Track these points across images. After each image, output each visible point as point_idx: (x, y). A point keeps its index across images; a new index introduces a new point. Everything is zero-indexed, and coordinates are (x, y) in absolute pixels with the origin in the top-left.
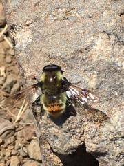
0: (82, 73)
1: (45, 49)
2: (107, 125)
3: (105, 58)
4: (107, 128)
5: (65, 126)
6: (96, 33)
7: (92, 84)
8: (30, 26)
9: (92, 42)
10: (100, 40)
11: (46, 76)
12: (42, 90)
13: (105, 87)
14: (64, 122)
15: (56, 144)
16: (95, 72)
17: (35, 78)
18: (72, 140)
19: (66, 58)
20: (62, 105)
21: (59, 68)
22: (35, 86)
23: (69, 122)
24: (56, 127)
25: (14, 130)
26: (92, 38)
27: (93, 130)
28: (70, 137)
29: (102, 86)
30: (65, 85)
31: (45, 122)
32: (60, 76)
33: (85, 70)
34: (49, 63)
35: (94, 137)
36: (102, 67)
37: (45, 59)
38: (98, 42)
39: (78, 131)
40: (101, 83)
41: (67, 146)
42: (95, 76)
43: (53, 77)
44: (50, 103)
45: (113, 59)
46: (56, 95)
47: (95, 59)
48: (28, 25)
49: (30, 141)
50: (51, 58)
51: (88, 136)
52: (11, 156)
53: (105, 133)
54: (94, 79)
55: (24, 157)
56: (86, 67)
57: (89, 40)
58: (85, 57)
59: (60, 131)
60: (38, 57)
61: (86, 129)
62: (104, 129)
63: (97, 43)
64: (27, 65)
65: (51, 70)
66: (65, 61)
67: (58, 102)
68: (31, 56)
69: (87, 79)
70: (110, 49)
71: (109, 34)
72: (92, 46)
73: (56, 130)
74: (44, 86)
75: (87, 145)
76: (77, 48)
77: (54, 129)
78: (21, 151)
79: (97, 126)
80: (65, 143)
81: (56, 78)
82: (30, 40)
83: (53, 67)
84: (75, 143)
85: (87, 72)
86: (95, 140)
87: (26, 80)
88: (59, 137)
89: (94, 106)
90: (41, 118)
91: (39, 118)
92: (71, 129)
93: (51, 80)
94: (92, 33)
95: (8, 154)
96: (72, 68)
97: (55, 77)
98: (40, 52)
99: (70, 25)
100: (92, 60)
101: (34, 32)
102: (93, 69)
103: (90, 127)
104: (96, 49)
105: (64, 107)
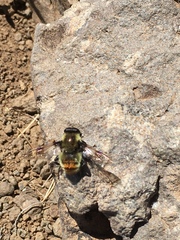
0: (98, 139)
1: (65, 117)
2: (119, 186)
3: (118, 126)
4: (118, 189)
5: (80, 185)
6: (111, 104)
7: (106, 148)
8: (54, 97)
9: (107, 112)
10: (114, 110)
13: (117, 152)
14: (79, 181)
15: (72, 203)
16: (109, 138)
18: (86, 199)
19: (84, 125)
20: (77, 163)
21: (78, 131)
23: (83, 181)
24: (72, 187)
25: (42, 208)
26: (107, 108)
28: (84, 197)
29: (114, 150)
30: (82, 146)
31: (62, 182)
32: (78, 138)
33: (100, 136)
35: (106, 196)
36: (115, 133)
38: (113, 112)
39: (91, 190)
40: (114, 148)
41: (81, 206)
42: (109, 141)
45: (125, 127)
47: (109, 126)
48: (52, 96)
49: (55, 219)
51: (100, 196)
52: (36, 232)
53: (116, 193)
54: (108, 145)
55: (49, 234)
57: (105, 110)
58: (100, 125)
59: (75, 191)
61: (99, 189)
62: (115, 190)
64: (49, 130)
65: (72, 132)
67: (74, 160)
68: (53, 123)
69: (102, 144)
70: (123, 118)
71: (122, 105)
72: (107, 115)
73: (72, 190)
75: (99, 204)
76: (93, 117)
77: (70, 189)
78: (46, 228)
79: (109, 186)
80: (80, 203)
82: (53, 110)
84: (88, 202)
85: (102, 138)
86: (107, 200)
87: (47, 143)
88: (75, 196)
89: (108, 168)
90: (59, 178)
91: (57, 178)
92: (85, 188)
94: (107, 104)
95: (33, 230)
96: (89, 134)
100: (106, 127)
102: (107, 135)
103: (103, 187)
104: (111, 118)
105: (79, 165)
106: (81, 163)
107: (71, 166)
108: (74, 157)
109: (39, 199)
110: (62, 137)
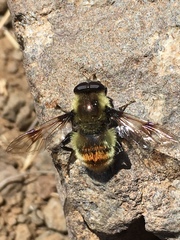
0: (139, 96)
1: (75, 55)
3: (179, 73)
6: (163, 29)
7: (156, 116)
8: (49, 16)
9: (156, 43)
10: (170, 40)
11: (80, 101)
12: (73, 125)
13: (179, 122)
16: (161, 95)
18: (122, 210)
19: (112, 72)
20: (108, 150)
22: (61, 119)
23: (118, 180)
24: (94, 190)
25: (22, 182)
26: (156, 37)
27: (158, 194)
28: (119, 206)
29: (173, 118)
30: (113, 116)
31: (75, 180)
33: (144, 93)
34: (83, 80)
35: (159, 206)
36: (173, 87)
37: (76, 72)
38: (167, 44)
39: (132, 195)
40: (172, 114)
41: (112, 221)
42: (162, 102)
43: (92, 103)
44: (88, 147)
47: (161, 73)
48: (45, 14)
49: (47, 200)
50: (86, 71)
51: (149, 205)
52: (17, 224)
54: (160, 108)
55: (38, 226)
56: (145, 88)
57: (151, 41)
58: (144, 70)
59: (101, 196)
60: (63, 69)
61: (146, 193)
62: (176, 193)
63: (165, 46)
64: (44, 83)
65: (89, 91)
66: (109, 77)
67: (102, 145)
68: (51, 67)
69: (148, 107)
72: (156, 51)
73: (95, 194)
75: (146, 219)
76: (130, 55)
77: (91, 192)
78: (32, 216)
79: (164, 186)
80: (110, 216)
81: (98, 104)
82: (50, 41)
83: (92, 86)
84: (126, 215)
85: (147, 95)
86: (161, 212)
87: (43, 108)
88: (100, 205)
90: (68, 173)
91: (64, 172)
92: (120, 192)
93: (89, 107)
94: (156, 28)
95: (11, 221)
96: (122, 88)
97: (95, 102)
98: (66, 61)
99: (118, 15)
100: (156, 74)
101: (55, 25)
102: (157, 90)
104: (164, 56)
108: (102, 139)
109: (16, 166)
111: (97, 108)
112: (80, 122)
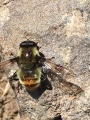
0: (57, 48)
1: (21, 26)
2: (81, 98)
3: (79, 34)
4: (81, 101)
5: (42, 99)
6: (69, 10)
7: (67, 59)
8: (8, 5)
9: (66, 19)
10: (74, 16)
11: (22, 52)
13: (79, 62)
14: (40, 95)
15: (34, 116)
16: (69, 47)
17: (12, 54)
18: (49, 112)
19: (42, 35)
20: (36, 79)
21: (35, 45)
23: (45, 95)
24: (33, 101)
25: (2, 102)
26: (66, 15)
27: (68, 103)
28: (47, 110)
29: (76, 60)
31: (22, 96)
32: (36, 52)
33: (60, 46)
34: (25, 40)
35: (69, 109)
36: (75, 42)
37: (22, 36)
38: (72, 19)
39: (54, 103)
40: (75, 58)
41: (44, 118)
42: (69, 51)
43: (29, 53)
44: (25, 77)
45: (86, 35)
46: (31, 70)
47: (69, 35)
48: (6, 4)
50: (28, 35)
51: (63, 109)
53: (79, 105)
54: (68, 55)
56: (61, 43)
57: (63, 17)
58: (59, 33)
59: (37, 104)
60: (15, 34)
61: (61, 102)
62: (78, 102)
63: (71, 20)
64: (5, 42)
65: (28, 46)
66: (41, 38)
67: (33, 77)
68: (8, 33)
69: (62, 54)
70: (83, 25)
71: (82, 11)
72: (66, 23)
73: (33, 103)
74: (20, 61)
75: (62, 117)
76: (51, 25)
77: (31, 102)
79: (71, 98)
80: (42, 115)
81: (32, 54)
82: (8, 18)
83: (29, 44)
84: (51, 115)
85: (61, 48)
86: (70, 112)
87: (4, 55)
88: (36, 109)
89: (68, 80)
90: (19, 92)
92: (47, 102)
93: (27, 55)
94: (66, 10)
96: (48, 44)
97: (31, 53)
98: (17, 29)
99: (45, 3)
100: (66, 36)
101: (11, 10)
102: (67, 45)
103: (65, 100)
104: (70, 26)
105: (39, 81)
106: (42, 79)
107: (31, 82)
108: (34, 73)
110: (19, 53)
111: (31, 56)
112: (22, 63)
